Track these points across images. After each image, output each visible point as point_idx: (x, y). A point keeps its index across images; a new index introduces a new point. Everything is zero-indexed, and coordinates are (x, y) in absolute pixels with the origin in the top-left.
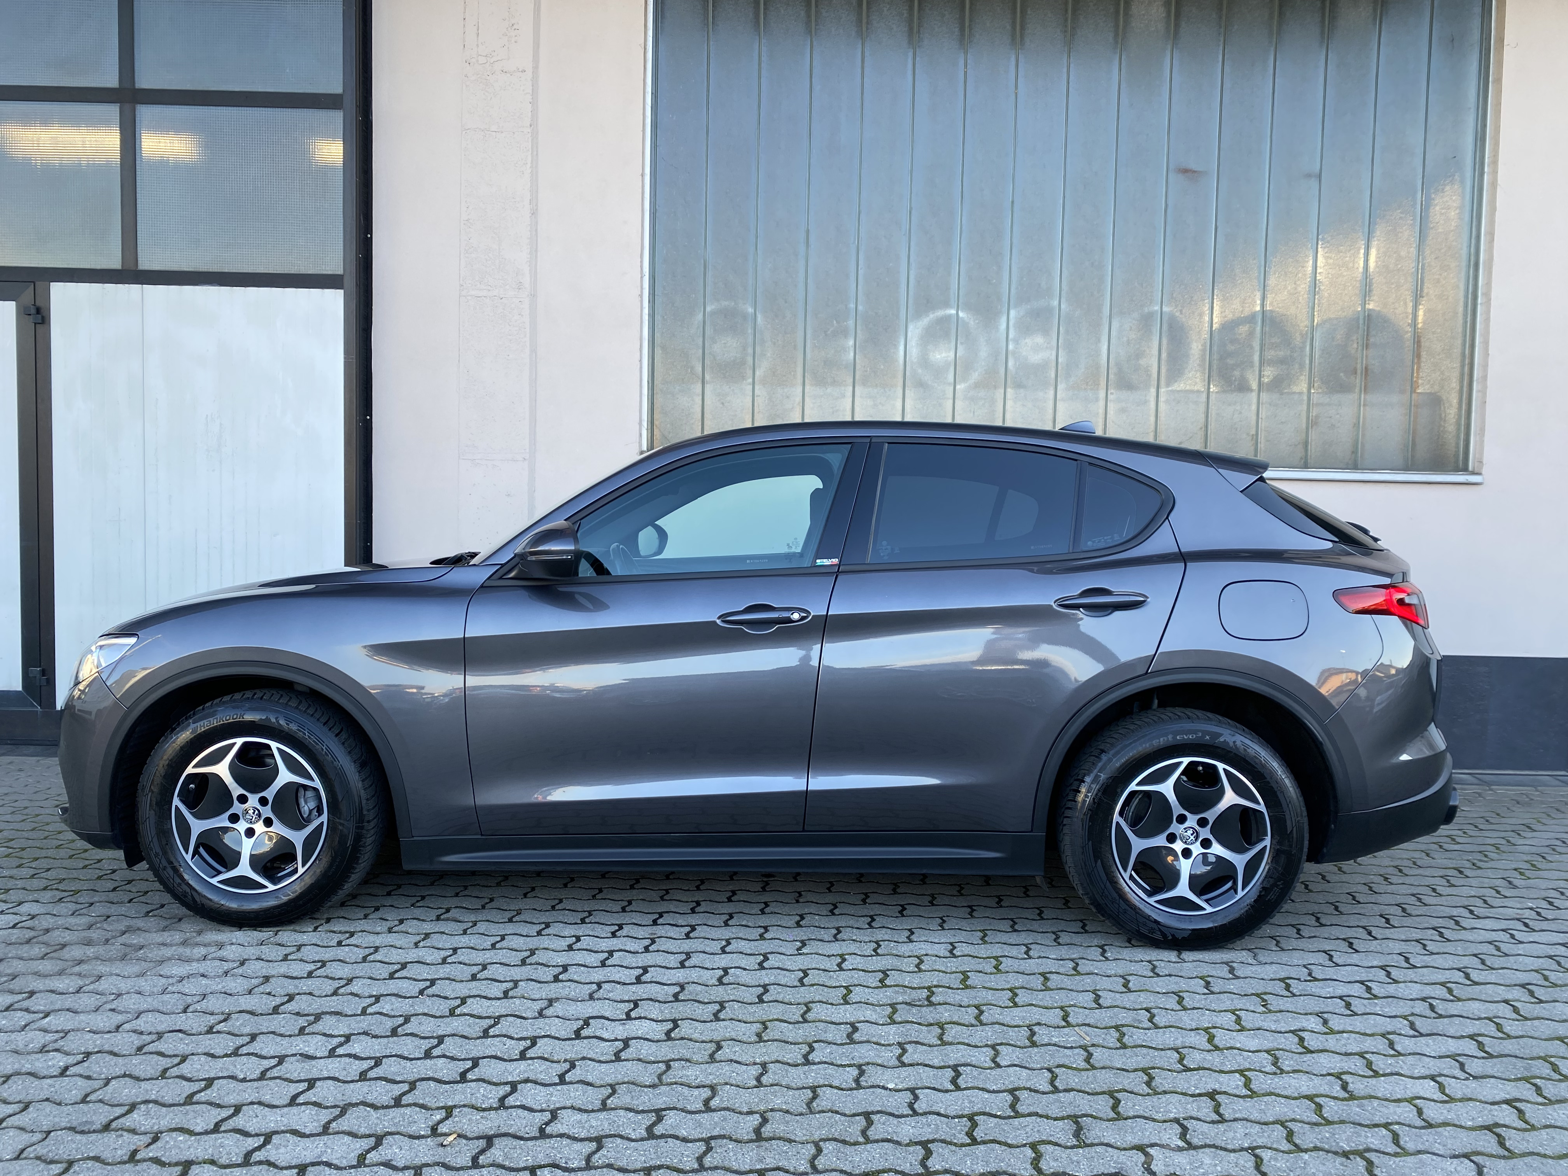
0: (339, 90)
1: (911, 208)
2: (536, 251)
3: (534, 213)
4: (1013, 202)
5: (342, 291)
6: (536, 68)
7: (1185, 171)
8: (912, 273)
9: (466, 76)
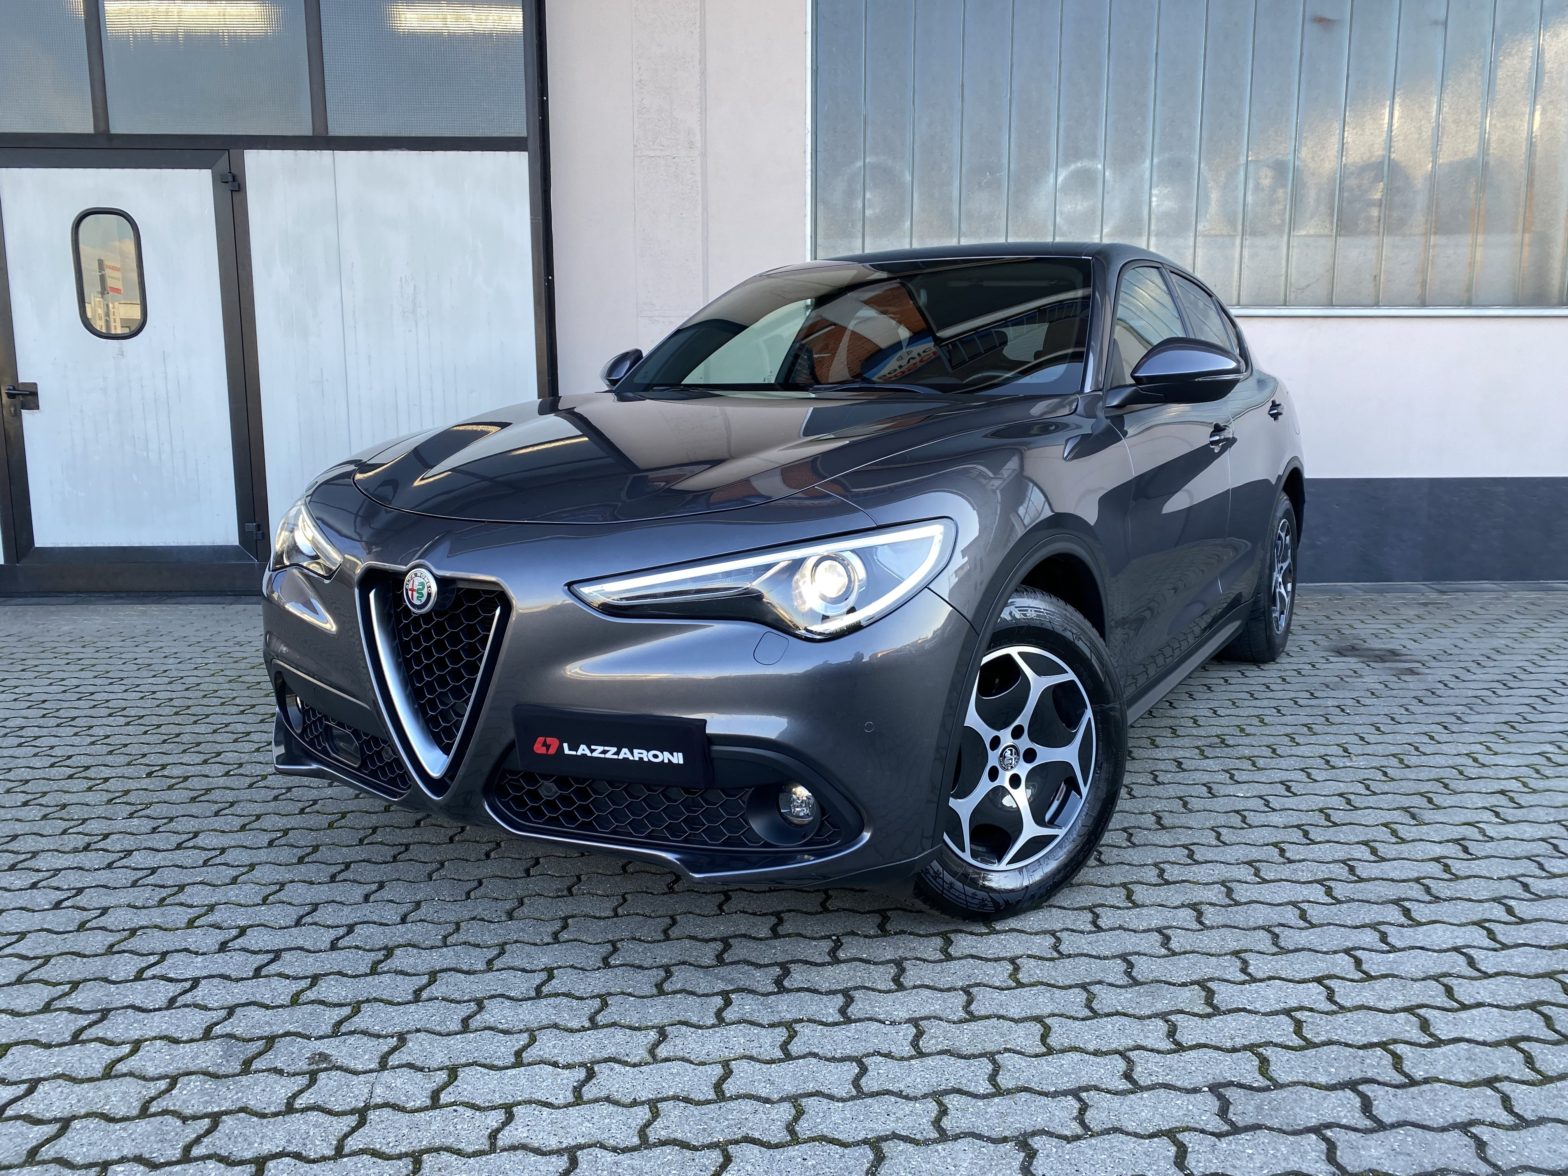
1: (1060, 61)
2: (706, 110)
3: (703, 73)
4: (1157, 55)
5: (526, 153)
7: (1321, 20)
8: (1062, 124)
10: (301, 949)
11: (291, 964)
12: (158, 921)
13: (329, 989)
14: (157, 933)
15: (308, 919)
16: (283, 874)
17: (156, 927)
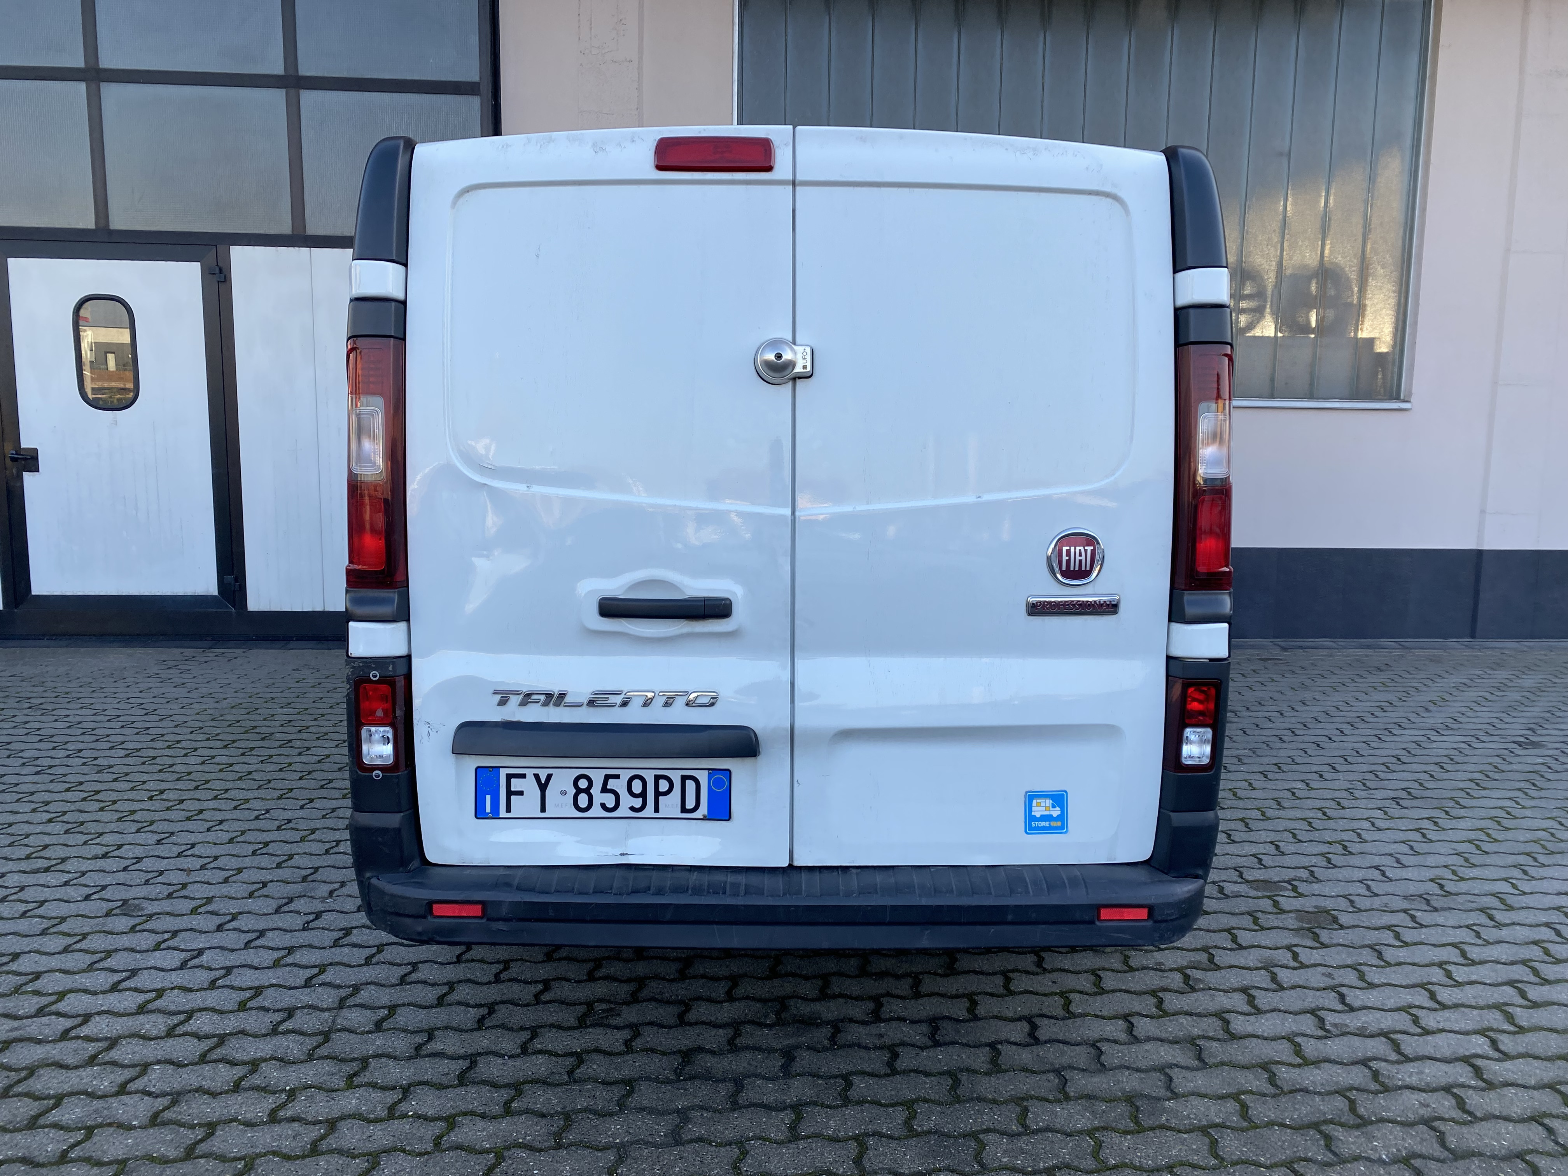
0: (476, 78)
6: (641, 58)
9: (581, 65)
10: (280, 929)
11: (273, 939)
12: (168, 909)
13: (302, 957)
14: (168, 918)
15: (286, 908)
16: (266, 876)
17: (167, 913)
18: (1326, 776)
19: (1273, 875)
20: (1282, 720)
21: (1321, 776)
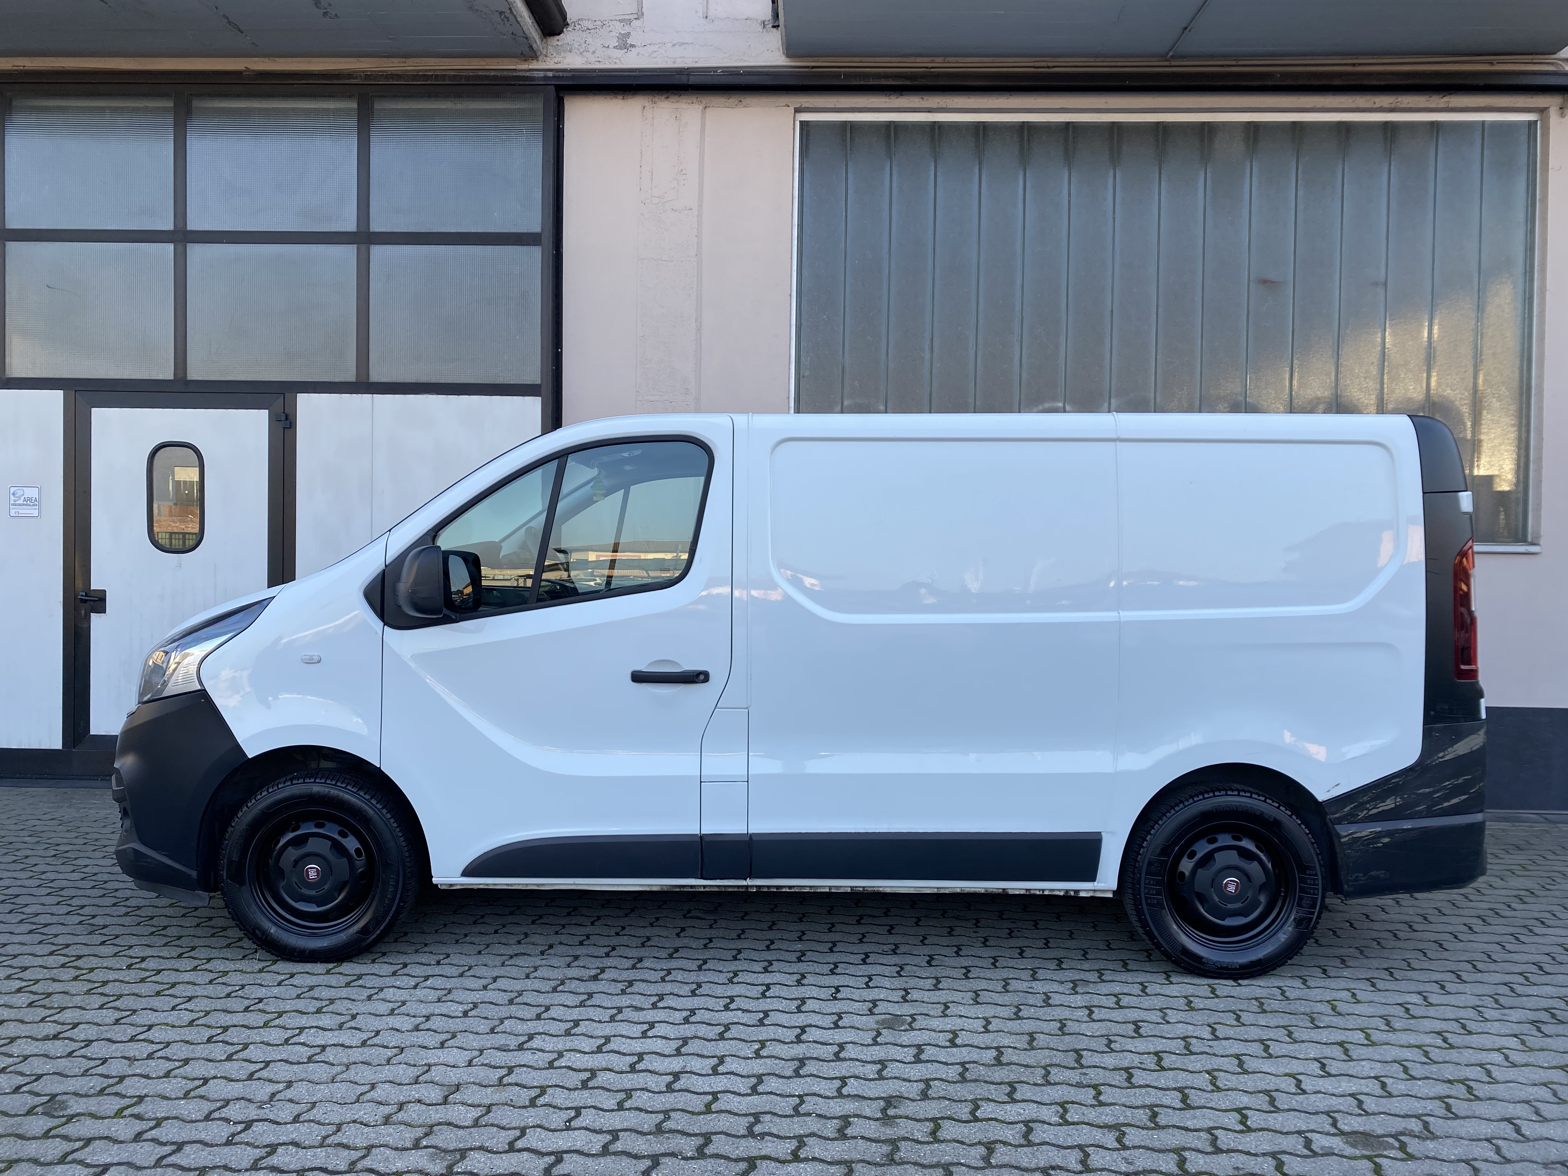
0: (538, 229)
1: (1022, 318)
2: (700, 361)
3: (699, 330)
4: (1112, 311)
5: (540, 398)
6: (700, 206)
7: (1265, 282)
8: (1024, 373)
9: (642, 214)
18: (1449, 987)
19: (1376, 1125)
20: (1397, 909)
21: (1443, 987)
